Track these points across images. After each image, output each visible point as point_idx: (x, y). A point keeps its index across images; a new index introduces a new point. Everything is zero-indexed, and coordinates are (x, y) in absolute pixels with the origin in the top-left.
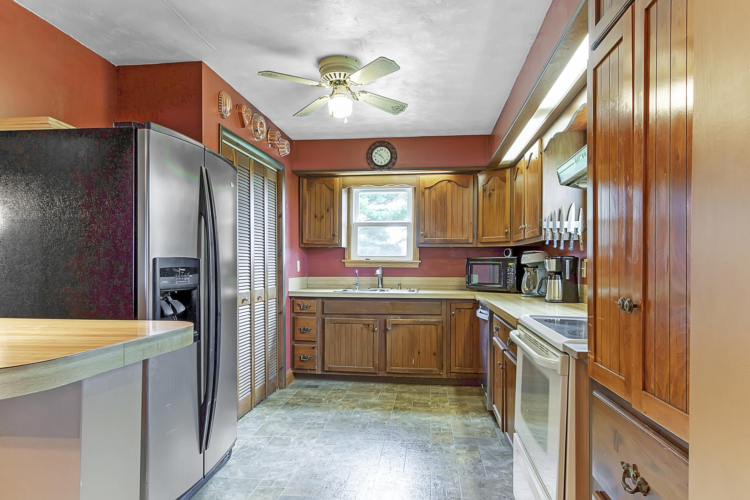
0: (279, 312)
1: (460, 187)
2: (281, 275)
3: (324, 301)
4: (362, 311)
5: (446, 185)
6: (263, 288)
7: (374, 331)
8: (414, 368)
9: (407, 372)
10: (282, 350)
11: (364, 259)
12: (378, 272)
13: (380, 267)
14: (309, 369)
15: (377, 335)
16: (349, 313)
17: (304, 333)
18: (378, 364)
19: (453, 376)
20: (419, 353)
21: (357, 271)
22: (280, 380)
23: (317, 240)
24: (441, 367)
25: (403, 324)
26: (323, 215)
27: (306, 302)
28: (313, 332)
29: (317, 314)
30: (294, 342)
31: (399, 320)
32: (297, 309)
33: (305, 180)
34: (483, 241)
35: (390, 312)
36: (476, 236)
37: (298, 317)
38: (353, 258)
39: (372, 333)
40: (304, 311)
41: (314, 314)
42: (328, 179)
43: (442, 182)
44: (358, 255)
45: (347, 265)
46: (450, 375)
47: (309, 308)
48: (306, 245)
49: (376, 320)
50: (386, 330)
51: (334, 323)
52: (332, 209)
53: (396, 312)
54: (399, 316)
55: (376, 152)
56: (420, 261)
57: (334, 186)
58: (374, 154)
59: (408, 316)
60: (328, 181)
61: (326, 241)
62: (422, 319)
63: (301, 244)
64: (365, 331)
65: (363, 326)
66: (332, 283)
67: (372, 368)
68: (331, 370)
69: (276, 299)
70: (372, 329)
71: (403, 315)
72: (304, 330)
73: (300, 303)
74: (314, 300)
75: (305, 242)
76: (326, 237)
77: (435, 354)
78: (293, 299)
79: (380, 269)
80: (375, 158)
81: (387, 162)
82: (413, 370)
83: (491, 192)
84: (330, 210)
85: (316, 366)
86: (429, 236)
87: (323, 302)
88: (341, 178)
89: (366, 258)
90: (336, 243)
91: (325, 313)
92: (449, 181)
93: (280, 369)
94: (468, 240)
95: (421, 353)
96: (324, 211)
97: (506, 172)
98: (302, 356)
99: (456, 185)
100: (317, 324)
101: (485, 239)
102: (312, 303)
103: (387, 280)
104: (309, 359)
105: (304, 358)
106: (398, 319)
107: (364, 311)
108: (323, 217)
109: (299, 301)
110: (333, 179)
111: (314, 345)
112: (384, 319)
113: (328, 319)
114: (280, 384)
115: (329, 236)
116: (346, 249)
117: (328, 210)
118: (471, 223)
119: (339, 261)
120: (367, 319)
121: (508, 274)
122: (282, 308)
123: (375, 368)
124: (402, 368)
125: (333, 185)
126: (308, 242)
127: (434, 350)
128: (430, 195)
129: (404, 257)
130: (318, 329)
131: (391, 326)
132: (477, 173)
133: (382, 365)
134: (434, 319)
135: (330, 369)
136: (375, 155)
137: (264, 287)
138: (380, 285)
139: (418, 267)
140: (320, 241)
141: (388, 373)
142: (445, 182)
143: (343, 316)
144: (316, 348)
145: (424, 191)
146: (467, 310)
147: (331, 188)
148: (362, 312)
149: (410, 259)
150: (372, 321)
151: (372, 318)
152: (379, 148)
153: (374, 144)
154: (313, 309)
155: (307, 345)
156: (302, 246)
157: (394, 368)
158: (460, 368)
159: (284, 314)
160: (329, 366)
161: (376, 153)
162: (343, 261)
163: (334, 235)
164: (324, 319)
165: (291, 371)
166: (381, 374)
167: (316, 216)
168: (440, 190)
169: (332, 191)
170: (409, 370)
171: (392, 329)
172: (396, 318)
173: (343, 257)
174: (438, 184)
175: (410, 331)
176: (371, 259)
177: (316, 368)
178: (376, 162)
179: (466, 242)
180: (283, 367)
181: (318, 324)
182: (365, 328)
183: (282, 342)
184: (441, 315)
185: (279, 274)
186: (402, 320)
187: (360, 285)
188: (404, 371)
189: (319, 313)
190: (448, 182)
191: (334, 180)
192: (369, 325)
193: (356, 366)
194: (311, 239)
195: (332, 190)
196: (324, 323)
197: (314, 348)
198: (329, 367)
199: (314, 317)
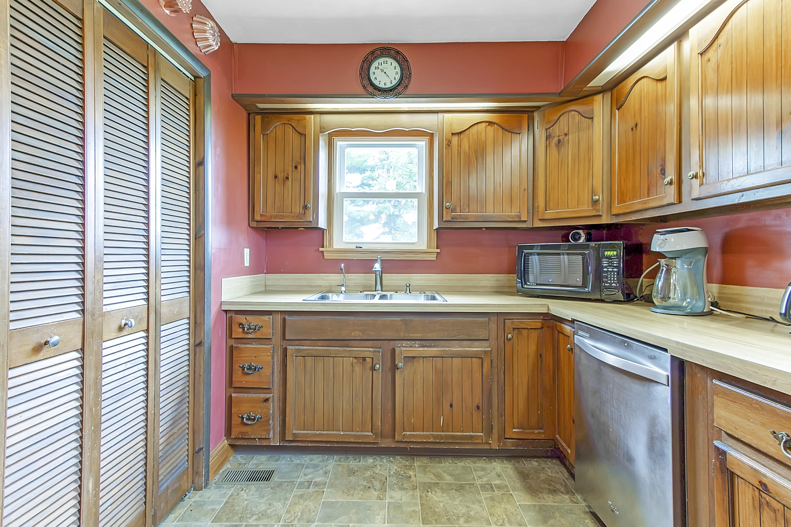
0: (197, 342)
1: (507, 132)
2: (202, 273)
3: (286, 317)
4: (353, 334)
5: (484, 128)
6: (144, 302)
7: (373, 369)
8: (443, 433)
9: (432, 440)
10: (201, 414)
11: (353, 247)
12: (377, 266)
13: (379, 259)
14: (258, 438)
15: (378, 376)
16: (330, 338)
17: (249, 374)
18: (380, 428)
19: (510, 445)
20: (451, 406)
21: (343, 265)
22: (196, 473)
23: (277, 215)
24: (489, 431)
25: (423, 357)
26: (288, 175)
27: (254, 320)
28: (267, 371)
29: (273, 340)
30: (232, 390)
31: (417, 350)
32: (237, 333)
33: (258, 118)
34: (546, 217)
35: (402, 335)
36: (533, 209)
37: (240, 346)
38: (337, 245)
39: (371, 372)
40: (250, 336)
41: (268, 341)
42: (296, 117)
43: (479, 125)
44: (344, 240)
45: (327, 256)
46: (505, 444)
47: (258, 330)
48: (260, 223)
49: (378, 350)
50: (394, 367)
51: (304, 357)
52: (303, 166)
53: (411, 335)
54: (417, 342)
55: (377, 65)
56: (438, 251)
57: (305, 129)
58: (372, 69)
59: (433, 343)
60: (296, 120)
61: (293, 217)
62: (457, 348)
63: (252, 221)
64: (358, 369)
65: (355, 360)
66: (304, 283)
67: (370, 434)
68: (297, 439)
69: (189, 318)
70: (370, 365)
71: (424, 341)
72: (250, 369)
73: (244, 321)
74: (267, 317)
75: (258, 218)
76: (293, 211)
77: (478, 407)
78: (230, 315)
79: (379, 261)
80: (374, 76)
81: (394, 82)
82: (441, 437)
83: (560, 138)
84: (299, 167)
85: (271, 432)
86: (458, 209)
87: (284, 320)
88: (318, 116)
89: (355, 245)
90: (308, 220)
91: (287, 338)
92: (490, 123)
93: (197, 452)
94: (519, 217)
95: (454, 405)
96: (290, 169)
97: (593, 100)
98: (245, 416)
99: (500, 129)
100: (273, 358)
101: (550, 214)
102: (265, 321)
103: (389, 279)
104: (258, 421)
105: (249, 419)
106: (415, 347)
107: (356, 334)
108: (288, 178)
109: (242, 319)
110: (305, 117)
111: (267, 396)
112: (391, 348)
113: (292, 349)
114: (196, 480)
115: (298, 209)
116: (325, 231)
117: (296, 167)
118: (525, 190)
119: (315, 251)
120: (362, 349)
121: (605, 269)
122: (202, 335)
123: (375, 434)
124: (422, 433)
125: (305, 127)
126: (263, 219)
127: (477, 401)
128: (459, 146)
129: (413, 244)
130: (276, 367)
131: (403, 361)
132: (533, 111)
133: (388, 428)
134: (477, 348)
135: (296, 437)
136: (375, 71)
137: (148, 300)
138: (379, 287)
139: (435, 259)
140: (283, 217)
141: (398, 442)
142: (484, 125)
143: (320, 343)
144: (271, 400)
145: (450, 139)
146: (532, 331)
147: (300, 130)
148: (354, 336)
149: (424, 247)
150: (370, 351)
151: (369, 346)
152: (381, 60)
153: (373, 53)
154: (267, 332)
155: (255, 396)
156: (254, 224)
157: (408, 433)
158: (521, 430)
159: (206, 346)
160: (294, 431)
161: (377, 68)
162: (321, 249)
163: (305, 207)
164: (286, 348)
165: (226, 441)
166: (386, 443)
167: (276, 177)
168: (476, 138)
169: (303, 138)
170: (434, 436)
171: (404, 365)
172: (412, 347)
173: (321, 244)
174: (472, 127)
175: (436, 367)
176: (365, 247)
177: (271, 436)
178: (376, 83)
179: (517, 220)
180: (202, 448)
181: (275, 358)
182: (358, 364)
183: (201, 400)
184: (488, 340)
185: (198, 272)
186: (421, 349)
187: (348, 286)
188: (425, 438)
189: (277, 339)
190: (489, 125)
191: (305, 119)
192: (364, 359)
193: (342, 431)
194: (268, 214)
195: (303, 135)
196: (286, 356)
197: (267, 400)
198: (294, 434)
199: (268, 345)
